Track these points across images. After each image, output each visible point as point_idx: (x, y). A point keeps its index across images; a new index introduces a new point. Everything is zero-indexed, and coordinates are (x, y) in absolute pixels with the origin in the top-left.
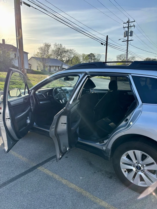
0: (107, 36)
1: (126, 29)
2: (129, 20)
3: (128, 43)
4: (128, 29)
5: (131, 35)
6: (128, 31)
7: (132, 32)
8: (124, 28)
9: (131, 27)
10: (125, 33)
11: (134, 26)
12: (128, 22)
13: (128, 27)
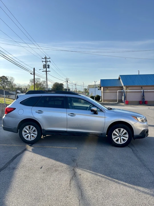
0: (34, 68)
1: (45, 63)
2: (46, 57)
3: (46, 73)
4: (46, 63)
5: (49, 68)
6: (46, 64)
7: (49, 66)
8: (42, 62)
9: (48, 61)
10: (43, 65)
11: (50, 61)
12: (46, 58)
13: (46, 62)
